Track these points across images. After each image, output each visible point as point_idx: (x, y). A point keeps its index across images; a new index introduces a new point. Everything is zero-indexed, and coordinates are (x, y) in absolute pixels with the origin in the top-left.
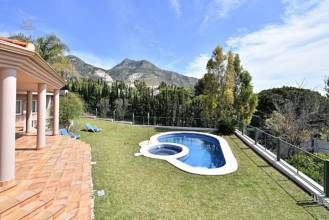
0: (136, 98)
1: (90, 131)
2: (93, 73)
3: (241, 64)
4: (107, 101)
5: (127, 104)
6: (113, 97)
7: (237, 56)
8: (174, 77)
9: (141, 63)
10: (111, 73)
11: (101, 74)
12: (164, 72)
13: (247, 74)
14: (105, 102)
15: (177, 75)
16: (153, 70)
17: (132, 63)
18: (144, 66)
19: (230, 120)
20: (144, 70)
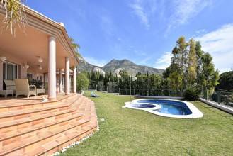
0: (121, 81)
1: (93, 96)
2: (93, 69)
3: (202, 49)
4: (103, 83)
5: (115, 85)
6: (106, 81)
7: (198, 43)
8: (146, 69)
9: (123, 61)
10: (104, 68)
11: (97, 70)
12: (139, 66)
13: (208, 55)
14: (101, 83)
15: (149, 68)
16: (131, 65)
17: (117, 62)
18: (125, 63)
19: (194, 90)
20: (126, 66)
